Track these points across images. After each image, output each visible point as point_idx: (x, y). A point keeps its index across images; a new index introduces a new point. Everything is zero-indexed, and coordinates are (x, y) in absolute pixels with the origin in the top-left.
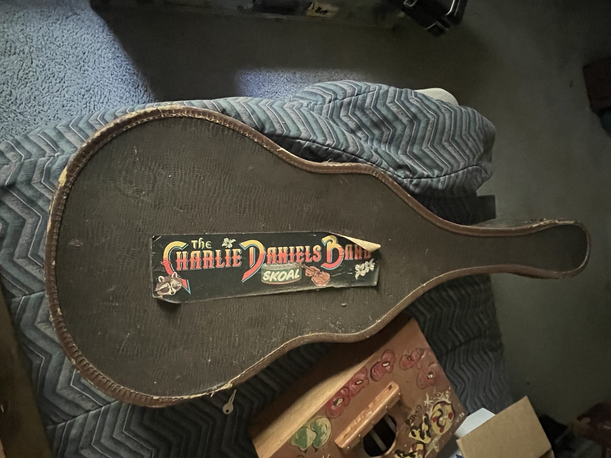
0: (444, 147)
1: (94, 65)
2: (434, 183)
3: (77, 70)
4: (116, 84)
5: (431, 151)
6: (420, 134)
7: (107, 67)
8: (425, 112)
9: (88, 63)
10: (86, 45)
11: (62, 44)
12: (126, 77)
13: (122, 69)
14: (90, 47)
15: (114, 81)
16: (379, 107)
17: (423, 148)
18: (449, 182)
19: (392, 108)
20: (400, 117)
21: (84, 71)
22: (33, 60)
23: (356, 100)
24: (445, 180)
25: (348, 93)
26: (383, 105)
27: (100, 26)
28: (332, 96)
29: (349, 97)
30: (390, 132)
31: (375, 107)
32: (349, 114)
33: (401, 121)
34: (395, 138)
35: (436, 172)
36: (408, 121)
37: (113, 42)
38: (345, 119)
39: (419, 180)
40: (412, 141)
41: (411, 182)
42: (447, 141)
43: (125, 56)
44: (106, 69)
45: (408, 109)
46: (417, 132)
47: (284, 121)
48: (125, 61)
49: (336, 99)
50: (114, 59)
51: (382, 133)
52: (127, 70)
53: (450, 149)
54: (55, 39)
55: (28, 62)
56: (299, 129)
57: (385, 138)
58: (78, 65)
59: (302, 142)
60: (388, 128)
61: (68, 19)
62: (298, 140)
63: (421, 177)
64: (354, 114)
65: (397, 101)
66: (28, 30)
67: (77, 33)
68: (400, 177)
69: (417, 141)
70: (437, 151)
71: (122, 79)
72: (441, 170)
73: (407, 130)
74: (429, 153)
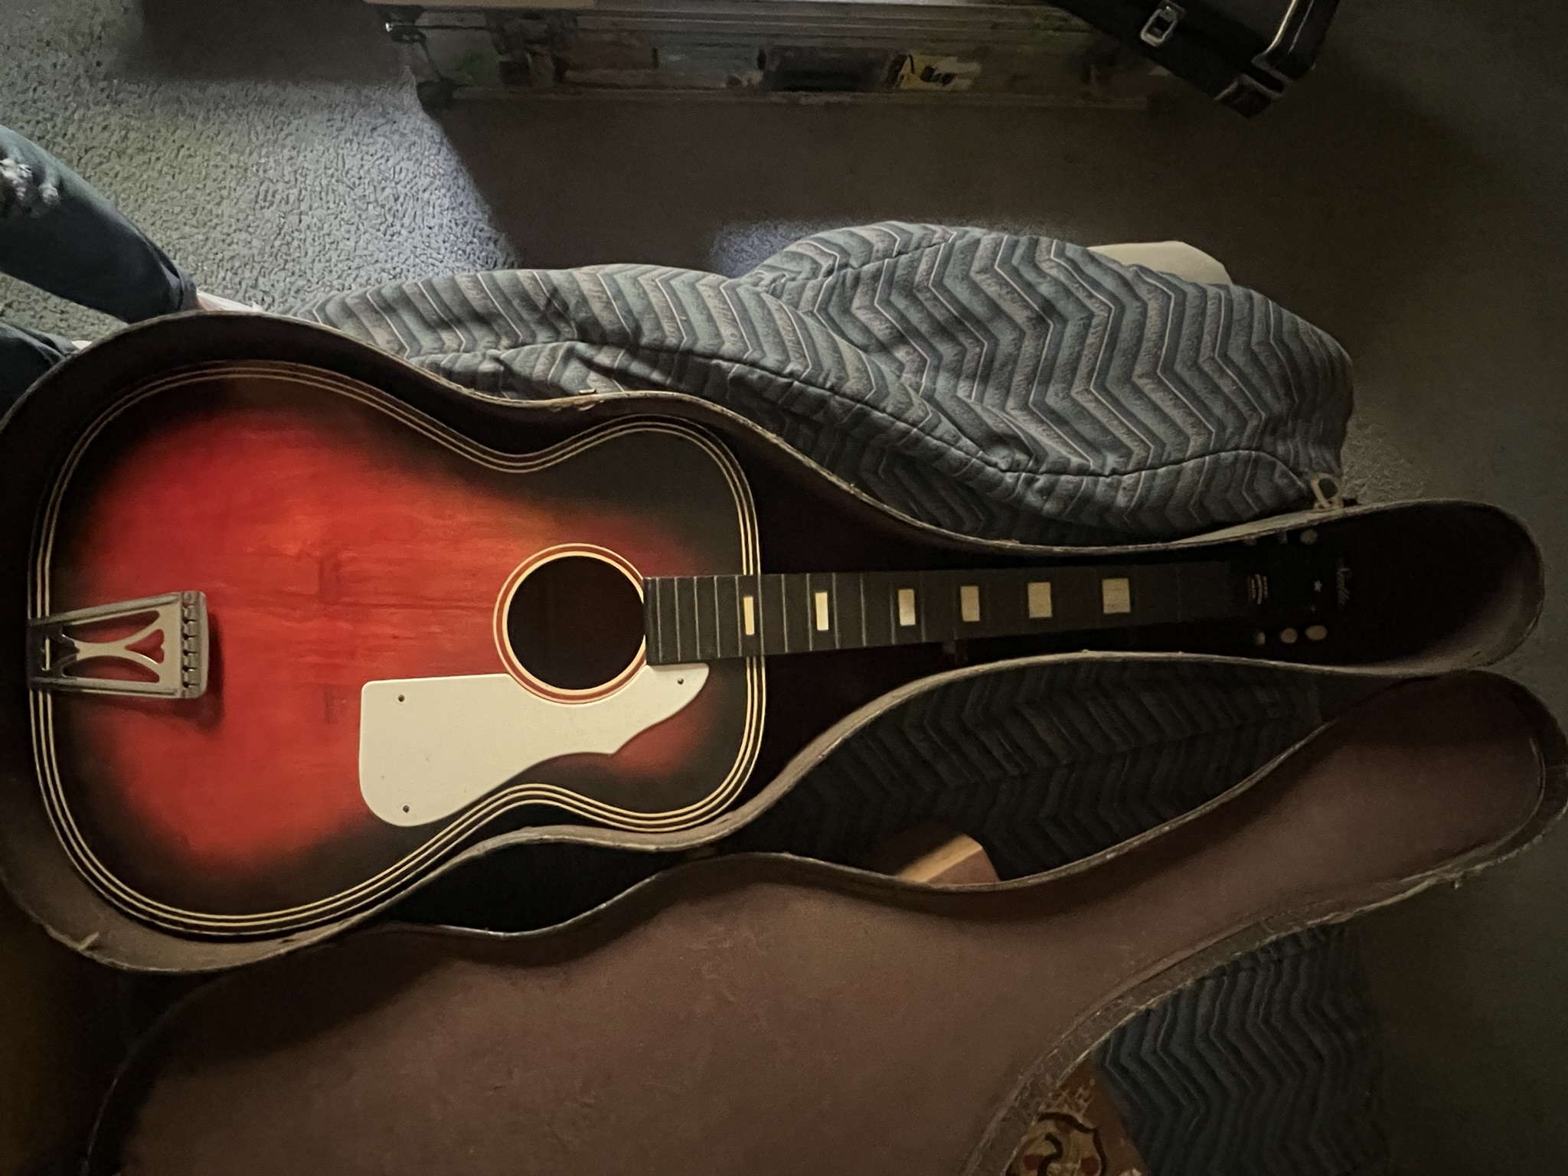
0: (1138, 392)
1: (413, 224)
2: (1100, 489)
3: (380, 234)
4: (451, 261)
5: (1097, 400)
6: (1064, 354)
7: (436, 228)
8: (1081, 295)
9: (402, 219)
10: (403, 183)
11: (357, 182)
12: (473, 246)
13: (465, 230)
14: (409, 187)
15: (448, 255)
16: (948, 282)
17: (1073, 393)
18: (1149, 490)
19: (984, 286)
20: (1008, 307)
21: (392, 235)
22: (303, 217)
23: (892, 266)
24: (1137, 482)
25: (877, 251)
26: (963, 279)
27: (435, 143)
28: (835, 261)
29: (878, 259)
30: (982, 349)
31: (939, 284)
32: (876, 305)
33: (1010, 319)
34: (997, 365)
35: (1112, 460)
36: (1029, 319)
37: (455, 174)
38: (863, 316)
39: (1053, 478)
40: (1043, 375)
41: (1030, 482)
42: (1151, 375)
43: (477, 201)
44: (436, 230)
45: (1029, 287)
46: (1057, 346)
47: (686, 315)
48: (475, 213)
49: (846, 265)
50: (453, 209)
51: (963, 352)
52: (477, 232)
53: (1157, 397)
54: (347, 173)
55: (293, 219)
56: (718, 335)
57: (968, 365)
58: (381, 224)
59: (725, 364)
60: (978, 340)
61: (375, 134)
62: (715, 362)
63: (1061, 468)
64: (888, 303)
65: (999, 266)
66: (301, 158)
67: (387, 160)
68: (995, 465)
69: (1057, 373)
70: (1116, 402)
71: (464, 252)
72: (1129, 454)
73: (1028, 346)
74: (1091, 407)
